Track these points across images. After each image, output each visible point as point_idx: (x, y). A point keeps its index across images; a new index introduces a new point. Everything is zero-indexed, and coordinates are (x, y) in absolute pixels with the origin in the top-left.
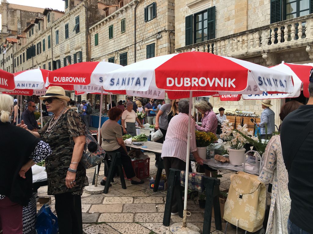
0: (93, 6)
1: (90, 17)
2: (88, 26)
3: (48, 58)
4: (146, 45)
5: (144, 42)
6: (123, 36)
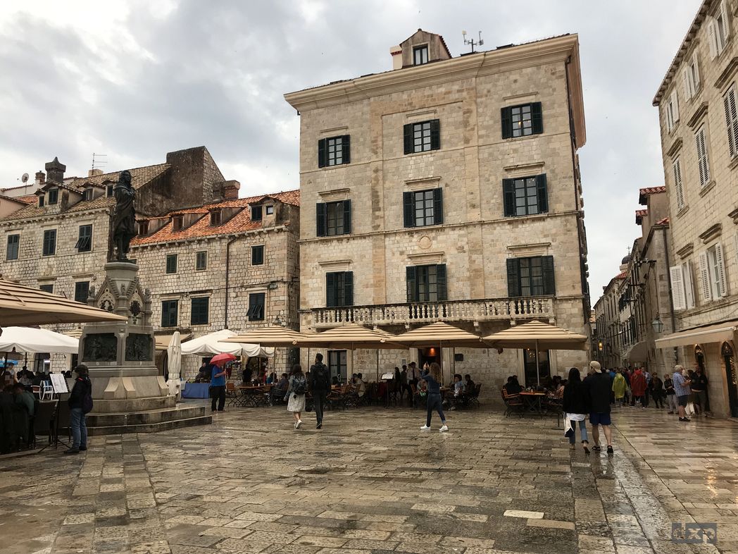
4: (249, 293)
5: (243, 289)
6: (201, 274)
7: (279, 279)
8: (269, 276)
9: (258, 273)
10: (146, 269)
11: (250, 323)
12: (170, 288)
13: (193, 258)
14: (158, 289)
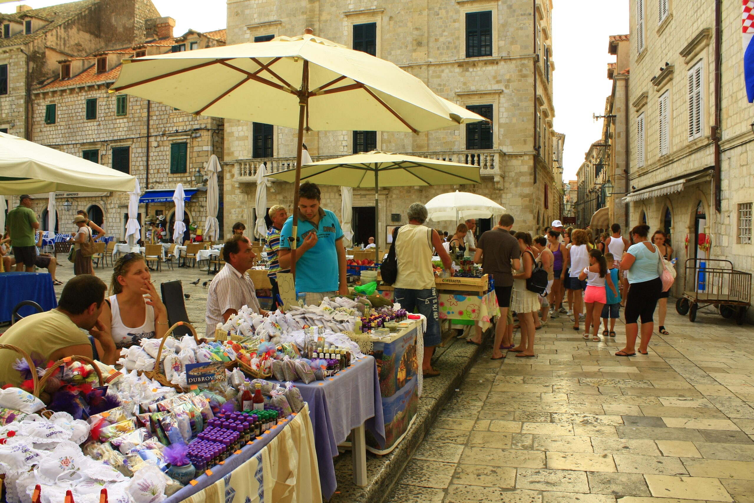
0: (38, 53)
2: (30, 88)
4: (171, 142)
5: (165, 138)
6: (121, 121)
7: (203, 126)
8: (192, 123)
9: (181, 119)
10: (66, 116)
11: (172, 175)
12: (91, 137)
13: (113, 102)
14: (78, 138)
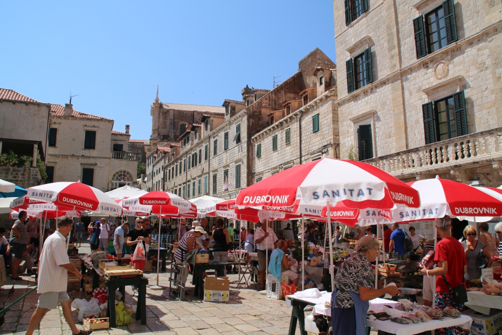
0: (256, 112)
1: (252, 125)
2: (249, 136)
3: (204, 172)
4: (312, 159)
5: (309, 156)
6: (288, 148)
7: (329, 142)
8: (323, 141)
9: (317, 140)
10: (265, 150)
12: (275, 163)
13: (284, 136)
14: (270, 165)
